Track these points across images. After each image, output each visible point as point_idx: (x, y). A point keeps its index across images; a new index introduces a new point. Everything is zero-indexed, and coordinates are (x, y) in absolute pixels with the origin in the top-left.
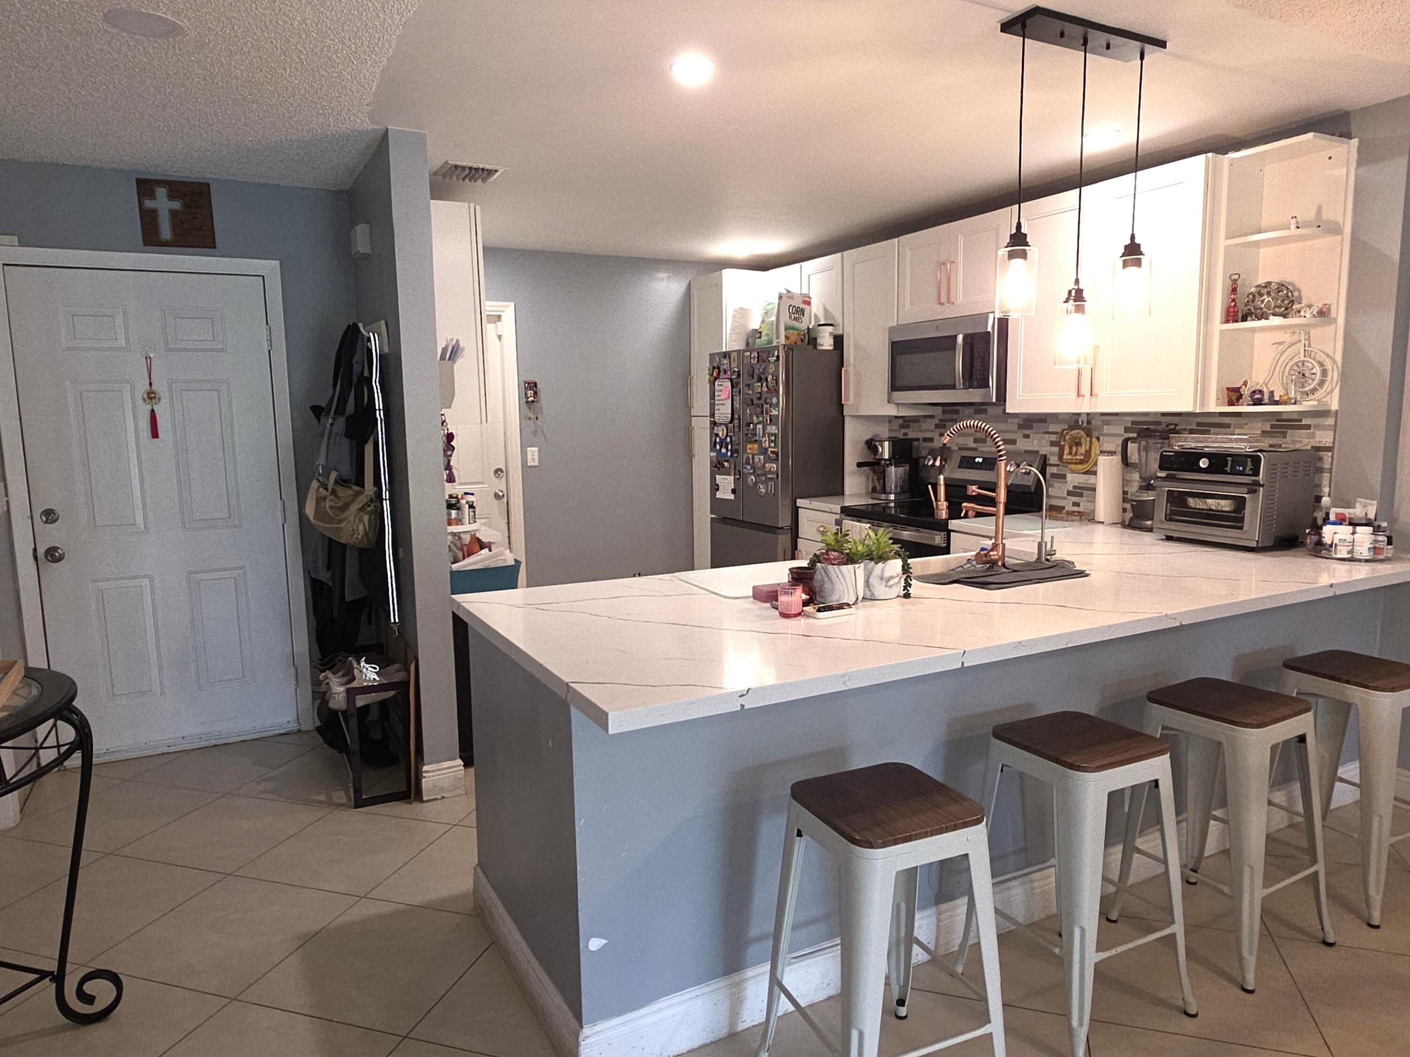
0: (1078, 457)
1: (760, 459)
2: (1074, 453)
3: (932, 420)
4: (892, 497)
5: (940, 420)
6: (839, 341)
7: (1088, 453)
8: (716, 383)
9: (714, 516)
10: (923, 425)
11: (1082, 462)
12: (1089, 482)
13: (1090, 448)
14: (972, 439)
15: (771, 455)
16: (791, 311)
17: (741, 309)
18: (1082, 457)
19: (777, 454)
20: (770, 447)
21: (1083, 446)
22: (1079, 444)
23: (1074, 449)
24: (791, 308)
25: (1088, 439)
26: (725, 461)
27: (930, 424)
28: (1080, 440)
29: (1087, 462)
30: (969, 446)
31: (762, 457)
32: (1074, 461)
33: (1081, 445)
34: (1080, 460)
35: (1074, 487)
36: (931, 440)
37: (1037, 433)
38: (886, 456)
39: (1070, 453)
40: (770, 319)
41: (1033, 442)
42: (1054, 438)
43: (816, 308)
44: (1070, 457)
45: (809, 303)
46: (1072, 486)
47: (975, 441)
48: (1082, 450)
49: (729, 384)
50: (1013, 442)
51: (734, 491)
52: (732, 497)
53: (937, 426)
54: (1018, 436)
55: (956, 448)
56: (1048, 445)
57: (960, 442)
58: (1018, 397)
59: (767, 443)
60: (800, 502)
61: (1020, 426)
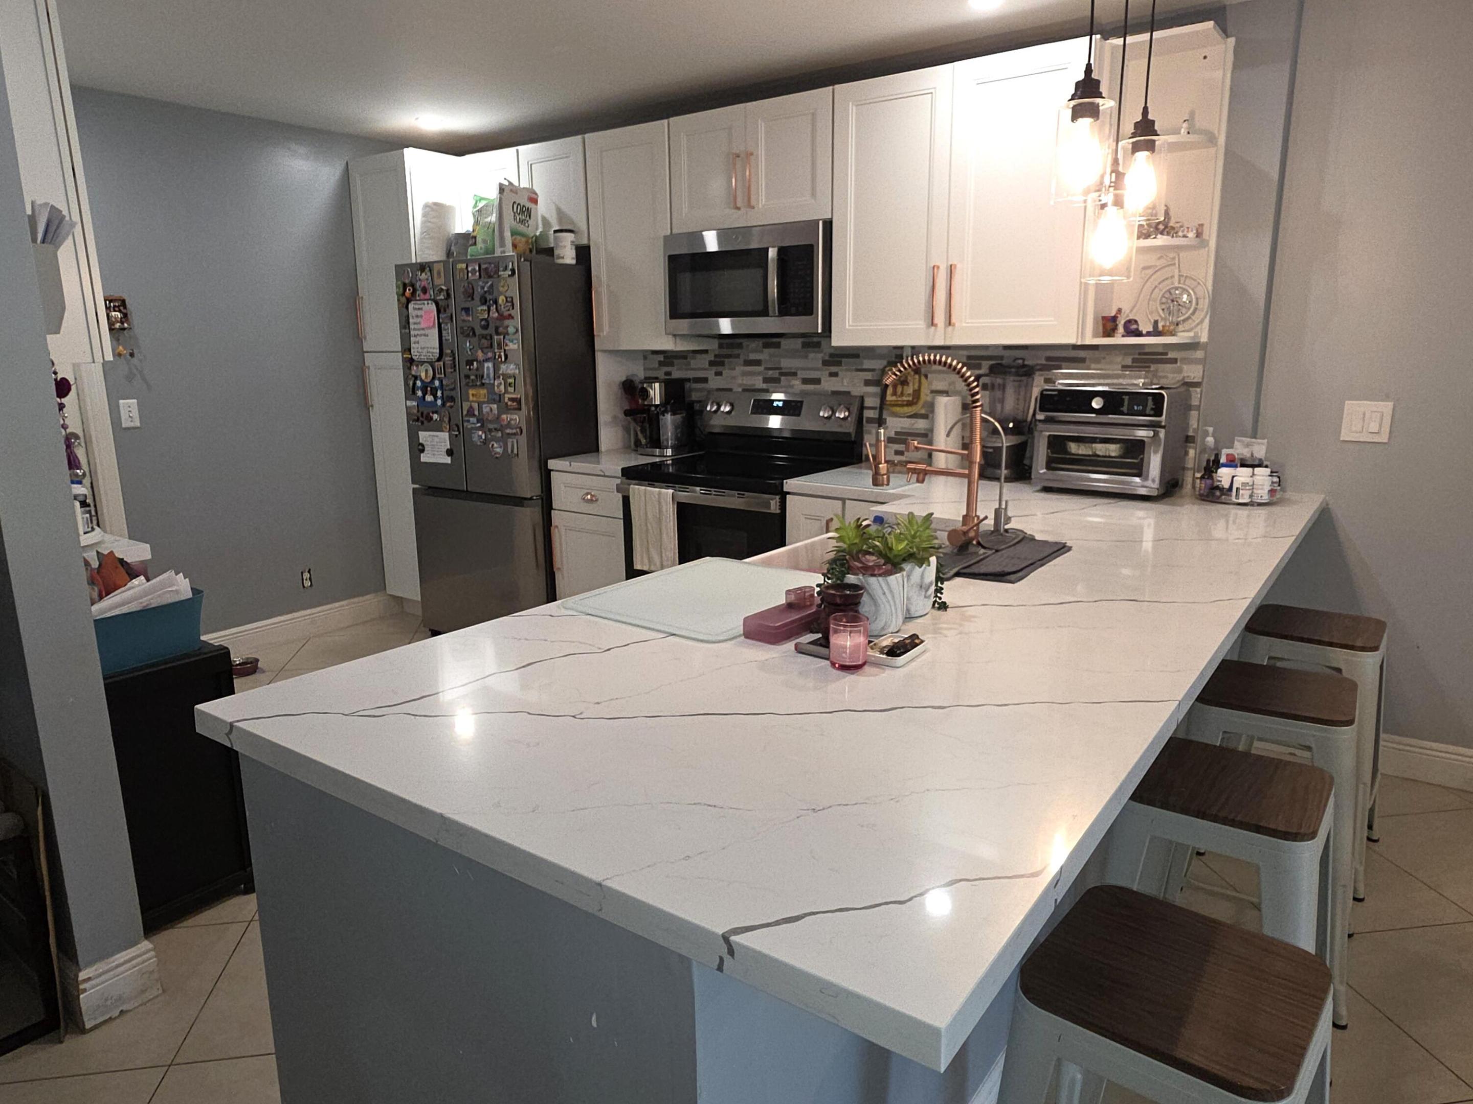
0: (905, 398)
1: (491, 410)
2: (899, 393)
3: (704, 356)
4: (669, 452)
5: (716, 356)
6: (583, 253)
7: (917, 394)
8: (411, 306)
9: (416, 486)
10: (692, 362)
11: (909, 404)
12: (916, 426)
13: (920, 387)
14: (761, 378)
15: (510, 403)
16: (515, 210)
17: (435, 204)
18: (911, 399)
19: (518, 401)
20: (506, 392)
21: (911, 384)
22: (905, 383)
23: (899, 389)
24: (515, 206)
25: (917, 376)
26: (433, 413)
27: (703, 361)
28: (906, 377)
29: (916, 403)
30: (757, 387)
31: (495, 406)
32: (900, 403)
33: (908, 384)
34: (908, 401)
35: (897, 433)
36: (705, 380)
37: (847, 370)
38: (658, 402)
39: (894, 394)
40: (488, 219)
41: (842, 382)
42: (869, 376)
43: (543, 209)
44: (894, 398)
45: (535, 201)
46: (893, 433)
47: (766, 380)
48: (909, 390)
49: (434, 307)
50: (817, 381)
51: (450, 453)
52: (448, 460)
53: (712, 364)
54: (823, 375)
55: (740, 390)
56: (862, 384)
57: (745, 382)
58: (847, 327)
59: (502, 387)
60: (552, 464)
61: (826, 363)
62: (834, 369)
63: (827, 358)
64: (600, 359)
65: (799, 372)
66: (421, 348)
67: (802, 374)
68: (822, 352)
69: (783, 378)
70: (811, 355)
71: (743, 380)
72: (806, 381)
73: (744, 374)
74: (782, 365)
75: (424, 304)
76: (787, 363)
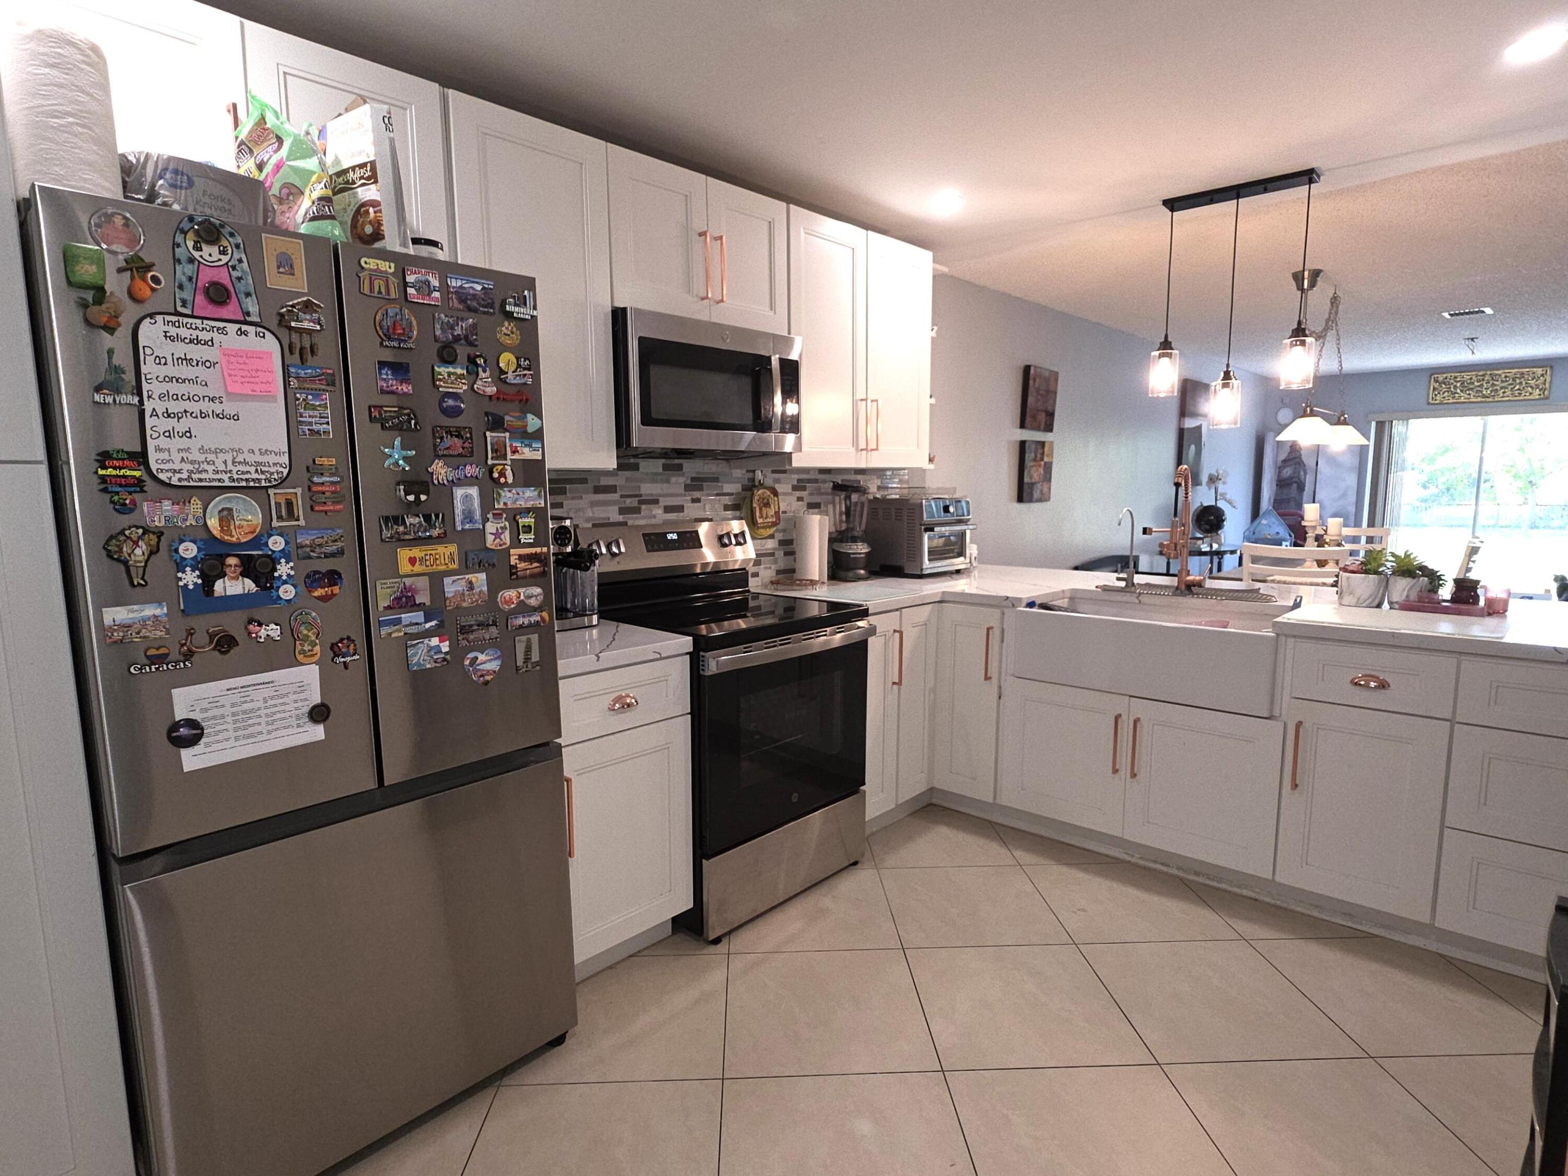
1: (471, 586)
2: (765, 516)
7: (778, 514)
11: (773, 525)
13: (779, 508)
15: (521, 565)
18: (774, 520)
19: (542, 559)
20: (516, 543)
22: (767, 505)
23: (764, 511)
25: (776, 498)
28: (768, 500)
29: (779, 524)
31: (483, 576)
32: (765, 525)
34: (772, 522)
39: (761, 516)
41: (704, 508)
44: (762, 521)
48: (772, 511)
50: (680, 509)
51: (318, 714)
52: (318, 732)
54: (685, 500)
57: (596, 515)
59: (506, 537)
61: (688, 488)
62: (697, 494)
65: (661, 499)
66: (202, 450)
67: (664, 502)
68: (683, 475)
69: (643, 507)
70: (673, 480)
72: (668, 509)
73: (593, 504)
74: (642, 492)
75: (222, 331)
76: (648, 489)
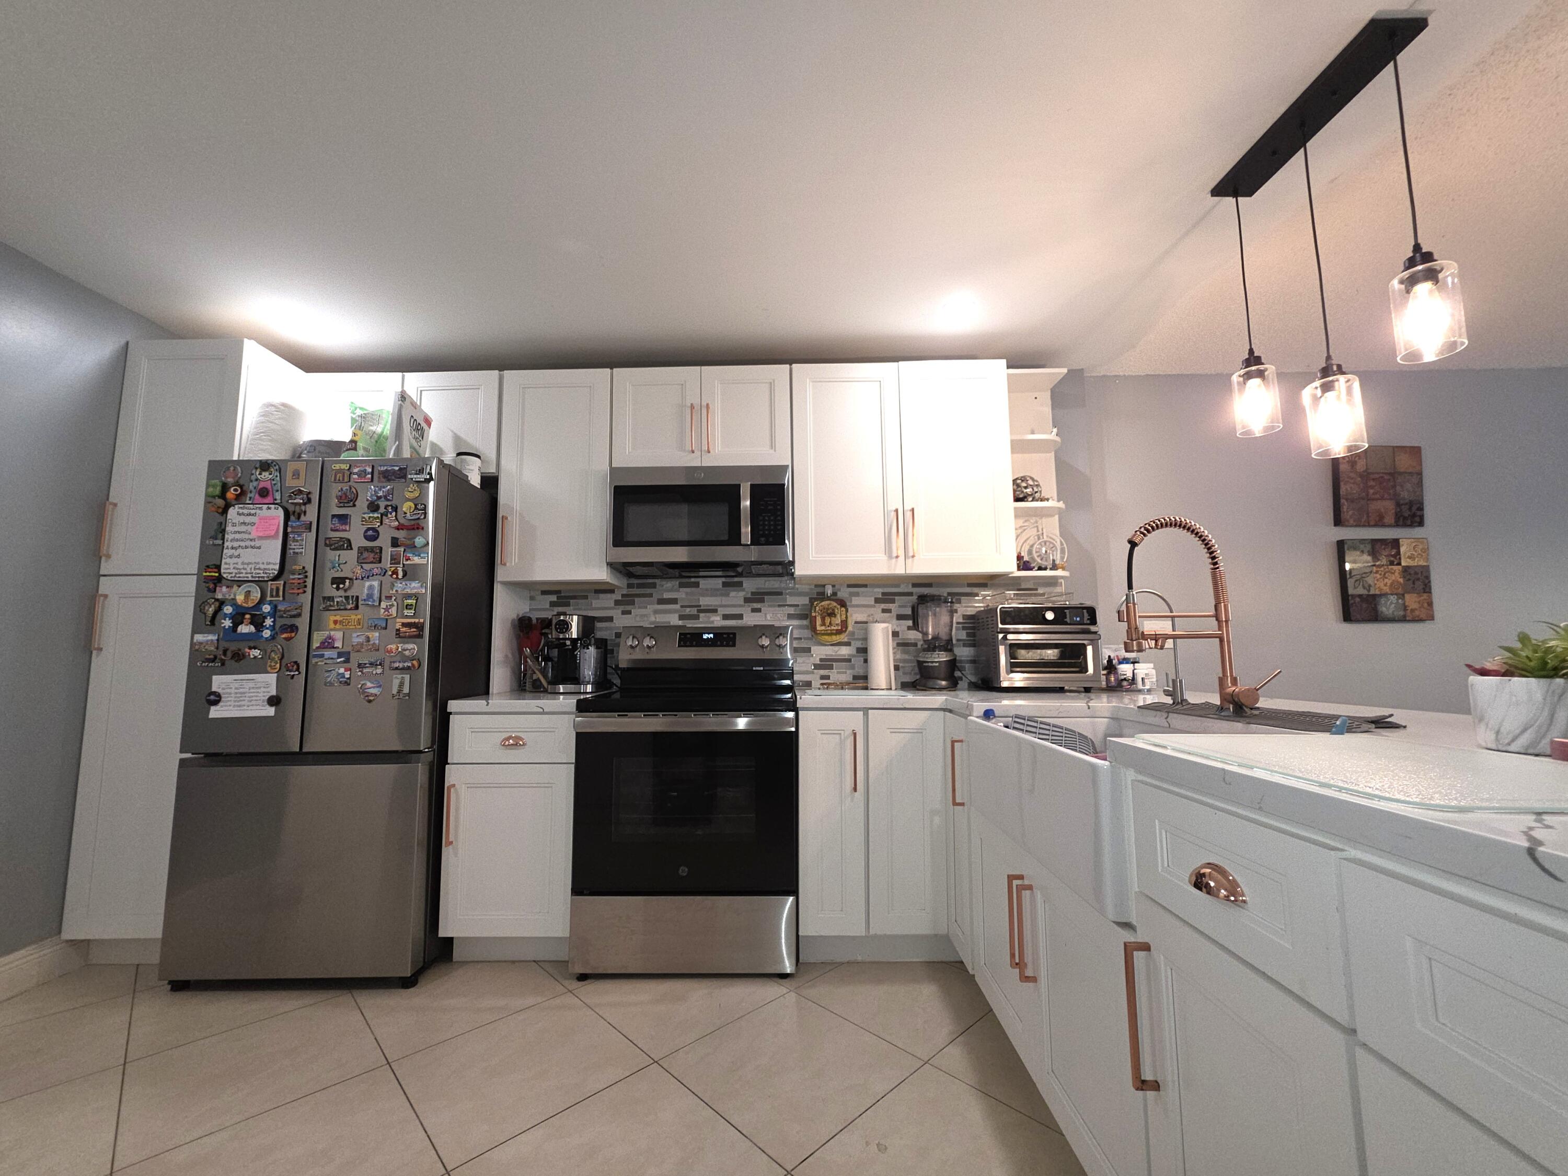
0: (833, 628)
1: (368, 639)
2: (828, 624)
3: (609, 595)
4: (589, 688)
5: (623, 596)
7: (844, 624)
8: (231, 511)
9: (189, 755)
10: (594, 602)
11: (839, 632)
12: (839, 653)
13: (847, 617)
14: (677, 616)
15: (404, 630)
18: (840, 628)
19: (420, 627)
20: (400, 615)
21: (838, 616)
22: (832, 614)
23: (828, 620)
25: (843, 609)
26: (250, 648)
27: (607, 601)
28: (833, 610)
29: (844, 632)
31: (376, 634)
32: (829, 632)
33: (835, 616)
34: (837, 631)
35: (821, 660)
36: (610, 619)
37: (769, 606)
38: (575, 636)
39: (823, 624)
41: (766, 617)
42: (792, 611)
44: (823, 628)
45: (429, 425)
46: (818, 659)
47: (682, 617)
48: (838, 620)
49: (279, 513)
50: (740, 617)
51: (274, 701)
52: (271, 711)
53: (617, 603)
54: (746, 611)
56: (786, 618)
58: (811, 558)
59: (394, 611)
60: (454, 705)
61: (747, 600)
62: (756, 606)
63: (749, 595)
64: (498, 590)
65: (719, 609)
66: (243, 563)
67: (722, 611)
69: (702, 615)
70: (733, 594)
71: (656, 618)
72: (726, 617)
73: (656, 612)
74: (701, 603)
75: (261, 509)
76: (705, 601)
